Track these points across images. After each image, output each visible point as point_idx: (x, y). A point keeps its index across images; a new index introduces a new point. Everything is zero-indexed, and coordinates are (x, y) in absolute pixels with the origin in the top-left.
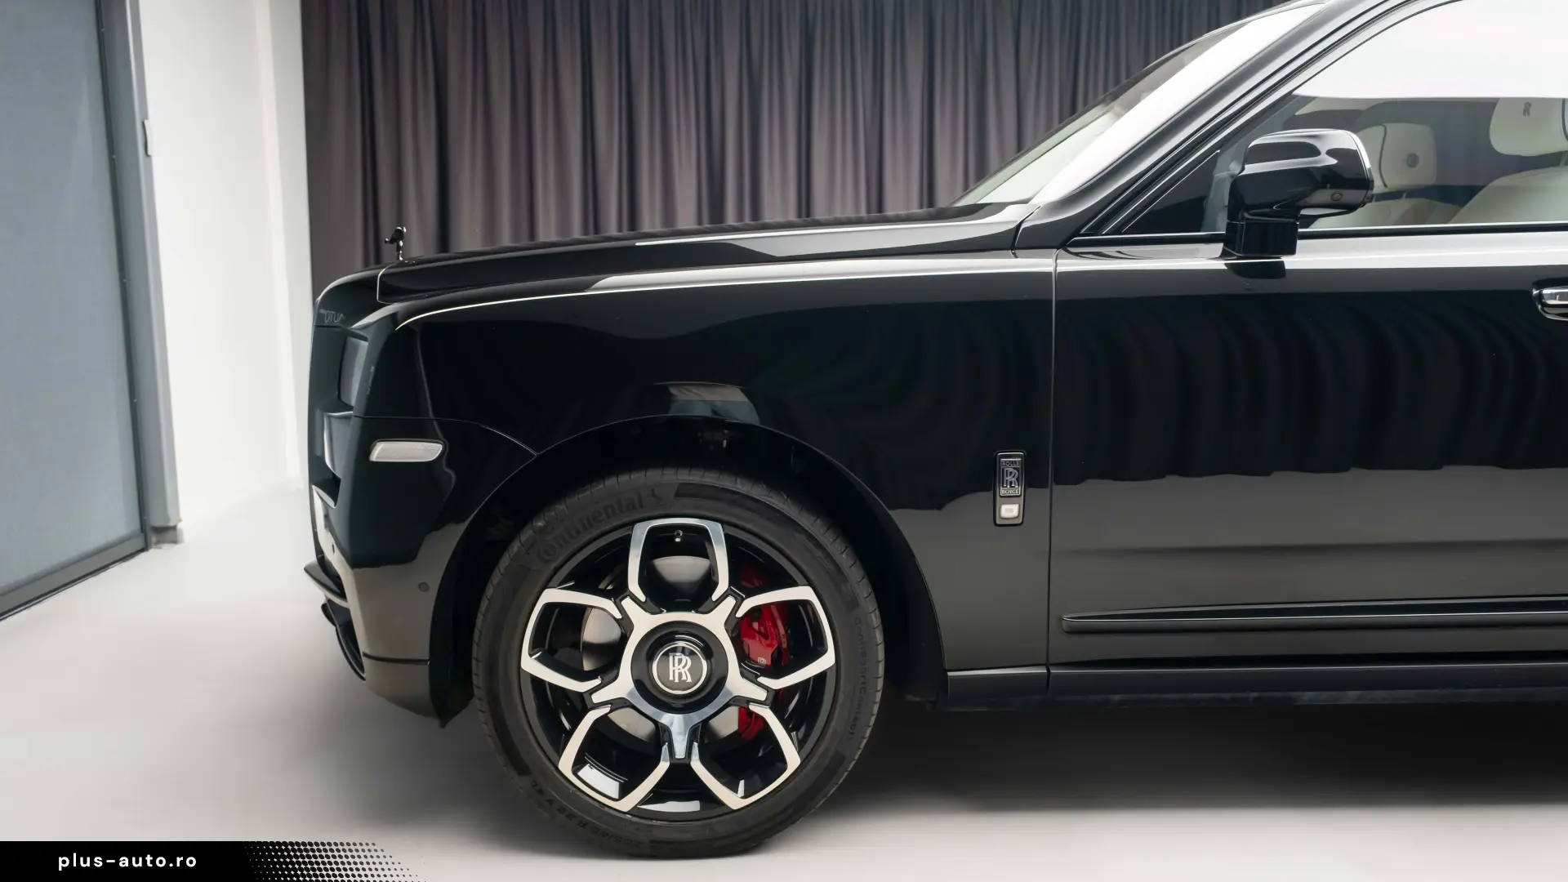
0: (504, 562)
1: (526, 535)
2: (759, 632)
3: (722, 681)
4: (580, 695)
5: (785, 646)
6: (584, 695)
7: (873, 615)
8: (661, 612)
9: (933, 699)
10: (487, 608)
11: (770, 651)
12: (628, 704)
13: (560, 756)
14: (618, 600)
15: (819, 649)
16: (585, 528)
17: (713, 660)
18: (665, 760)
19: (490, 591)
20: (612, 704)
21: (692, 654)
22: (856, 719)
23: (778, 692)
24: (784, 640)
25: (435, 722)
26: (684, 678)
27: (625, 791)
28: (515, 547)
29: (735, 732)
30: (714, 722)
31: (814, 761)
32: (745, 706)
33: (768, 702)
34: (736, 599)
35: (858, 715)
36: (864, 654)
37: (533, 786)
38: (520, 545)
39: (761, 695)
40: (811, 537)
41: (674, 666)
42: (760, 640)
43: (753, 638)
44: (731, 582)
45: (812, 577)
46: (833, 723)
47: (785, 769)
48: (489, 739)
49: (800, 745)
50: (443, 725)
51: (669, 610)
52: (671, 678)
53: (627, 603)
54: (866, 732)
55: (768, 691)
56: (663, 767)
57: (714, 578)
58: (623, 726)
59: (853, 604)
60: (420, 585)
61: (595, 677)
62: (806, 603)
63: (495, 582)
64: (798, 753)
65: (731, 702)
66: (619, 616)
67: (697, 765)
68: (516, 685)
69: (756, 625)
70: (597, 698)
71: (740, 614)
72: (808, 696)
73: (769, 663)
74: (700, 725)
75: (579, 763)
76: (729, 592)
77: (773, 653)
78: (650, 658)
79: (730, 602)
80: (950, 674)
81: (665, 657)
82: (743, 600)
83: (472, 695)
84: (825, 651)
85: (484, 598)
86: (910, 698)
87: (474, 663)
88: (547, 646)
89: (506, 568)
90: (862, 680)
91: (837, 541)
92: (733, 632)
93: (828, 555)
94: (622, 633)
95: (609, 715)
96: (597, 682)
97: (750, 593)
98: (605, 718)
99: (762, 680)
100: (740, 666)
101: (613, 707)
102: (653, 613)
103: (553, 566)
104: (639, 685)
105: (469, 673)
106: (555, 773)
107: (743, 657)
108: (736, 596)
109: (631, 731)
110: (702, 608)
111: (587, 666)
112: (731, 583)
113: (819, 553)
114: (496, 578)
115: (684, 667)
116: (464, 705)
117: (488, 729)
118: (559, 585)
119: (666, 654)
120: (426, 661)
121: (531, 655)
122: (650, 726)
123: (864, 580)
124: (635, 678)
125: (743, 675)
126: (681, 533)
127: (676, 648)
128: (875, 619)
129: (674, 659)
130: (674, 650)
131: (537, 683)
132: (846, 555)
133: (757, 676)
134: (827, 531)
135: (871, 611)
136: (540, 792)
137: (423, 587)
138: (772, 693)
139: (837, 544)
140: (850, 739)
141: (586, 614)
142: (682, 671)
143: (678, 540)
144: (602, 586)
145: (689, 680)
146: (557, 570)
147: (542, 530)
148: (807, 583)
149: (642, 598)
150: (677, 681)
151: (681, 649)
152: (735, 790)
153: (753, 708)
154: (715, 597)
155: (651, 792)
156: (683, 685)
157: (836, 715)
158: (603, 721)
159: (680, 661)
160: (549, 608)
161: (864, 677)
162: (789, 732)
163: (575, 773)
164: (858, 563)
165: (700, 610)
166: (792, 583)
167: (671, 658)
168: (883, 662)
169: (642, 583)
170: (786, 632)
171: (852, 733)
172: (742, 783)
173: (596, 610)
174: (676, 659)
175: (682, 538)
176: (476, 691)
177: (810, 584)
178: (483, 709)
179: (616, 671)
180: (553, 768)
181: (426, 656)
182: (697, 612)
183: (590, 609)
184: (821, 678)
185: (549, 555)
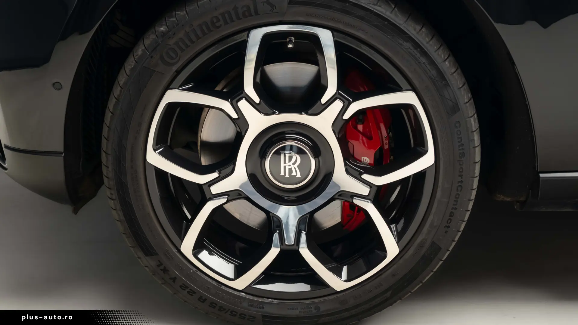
0: (130, 64)
1: (149, 39)
2: (364, 134)
3: (329, 175)
4: (200, 186)
5: (386, 147)
6: (203, 186)
7: (472, 119)
8: (274, 113)
9: (522, 199)
10: (115, 106)
11: (372, 152)
12: (243, 196)
13: (182, 240)
14: (234, 101)
15: (419, 149)
16: (204, 34)
17: (320, 158)
18: (276, 246)
19: (116, 91)
20: (228, 195)
21: (300, 152)
22: (452, 214)
23: (380, 188)
24: (386, 142)
25: (67, 209)
26: (294, 173)
27: (239, 272)
28: (139, 51)
29: (339, 223)
30: (318, 216)
31: (411, 252)
32: (350, 200)
33: (372, 197)
34: (344, 103)
35: (453, 211)
36: (462, 155)
37: (159, 266)
38: (143, 48)
39: (365, 191)
40: (417, 45)
41: (285, 163)
42: (362, 140)
43: (357, 139)
44: (340, 86)
45: (416, 83)
46: (431, 217)
47: (385, 257)
48: (119, 224)
49: (399, 237)
50: (76, 211)
51: (280, 113)
52: (282, 173)
53: (243, 104)
54: (460, 226)
55: (371, 187)
56: (273, 253)
57: (323, 82)
58: (237, 216)
59: (455, 108)
60: (54, 84)
61: (213, 171)
62: (409, 107)
63: (121, 83)
64: (398, 243)
65: (336, 197)
66: (234, 116)
67: (305, 252)
68: (142, 176)
69: (360, 127)
70: (215, 189)
71: (347, 116)
72: (408, 192)
73: (372, 162)
74: (308, 215)
75: (198, 248)
76: (337, 96)
77: (375, 153)
78: (263, 156)
79: (338, 105)
80: (542, 175)
81: (275, 155)
82: (350, 103)
83: (102, 183)
84: (426, 152)
85: (112, 96)
86: (501, 198)
87: (103, 155)
88: (169, 144)
89: (132, 70)
90: (460, 179)
91: (442, 48)
92: (339, 133)
93: (432, 63)
94: (237, 132)
95: (224, 206)
96: (215, 175)
97: (357, 97)
98: (220, 208)
99: (365, 177)
100: (346, 164)
101: (230, 198)
102: (267, 114)
103: (175, 68)
104: (253, 178)
105: (99, 164)
106: (178, 254)
107: (348, 156)
108: (343, 99)
109: (244, 220)
110: (311, 111)
111: (204, 161)
112: (339, 88)
113: (423, 60)
114: (122, 79)
115: (294, 164)
116: (93, 195)
117: (117, 215)
118: (180, 86)
119: (278, 153)
120: (61, 153)
121: (155, 150)
122: (262, 216)
123: (465, 87)
124: (249, 173)
125: (347, 172)
126: (293, 39)
127: (284, 147)
128: (474, 123)
129: (285, 156)
130: (284, 148)
131: (161, 174)
132: (449, 62)
133: (361, 174)
134: (431, 39)
135: (470, 115)
136: (165, 270)
137: (57, 86)
138: (375, 189)
139: (440, 52)
140: (446, 232)
141: (204, 114)
142: (292, 167)
143: (290, 46)
144: (218, 88)
145: (299, 175)
146: (178, 72)
147: (163, 34)
148: (410, 88)
149: (257, 100)
150: (287, 176)
151: (289, 148)
152: (339, 275)
153: (357, 201)
154: (324, 100)
155: (263, 273)
156: (292, 179)
157: (434, 210)
158: (219, 211)
159: (290, 158)
160: (171, 106)
161: (461, 176)
162: (389, 223)
163: (195, 255)
164: (459, 70)
165: (310, 112)
166: (397, 89)
167: (282, 156)
168: (479, 163)
169: (256, 86)
170: (388, 134)
171: (448, 227)
172: (345, 269)
173: (213, 110)
174: (287, 155)
175: (294, 44)
176: (106, 180)
177: (414, 89)
178: (114, 197)
179: (232, 166)
180: (175, 250)
181: (61, 148)
182: (307, 114)
183: (207, 109)
184: (420, 176)
185: (172, 58)
